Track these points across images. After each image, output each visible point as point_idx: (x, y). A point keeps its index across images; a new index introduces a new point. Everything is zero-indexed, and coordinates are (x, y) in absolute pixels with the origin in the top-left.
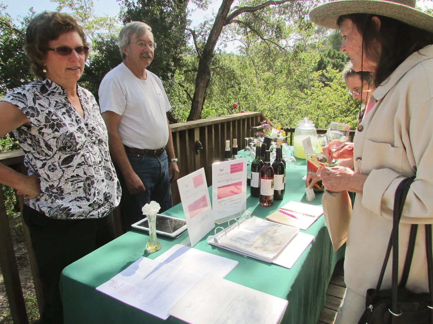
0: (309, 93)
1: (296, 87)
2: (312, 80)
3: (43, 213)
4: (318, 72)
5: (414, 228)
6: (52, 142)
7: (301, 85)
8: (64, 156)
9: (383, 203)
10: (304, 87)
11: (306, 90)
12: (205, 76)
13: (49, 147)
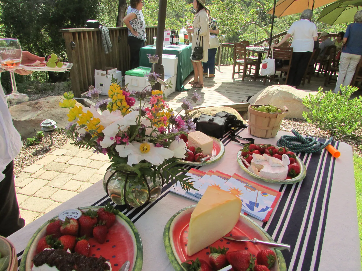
0: (184, 20)
1: (173, 16)
2: (186, 11)
3: (137, 38)
4: (191, 4)
5: (201, 37)
6: (139, 22)
7: (177, 15)
8: (141, 26)
9: (196, 33)
10: (180, 16)
11: (181, 19)
12: (124, 5)
13: (139, 23)
